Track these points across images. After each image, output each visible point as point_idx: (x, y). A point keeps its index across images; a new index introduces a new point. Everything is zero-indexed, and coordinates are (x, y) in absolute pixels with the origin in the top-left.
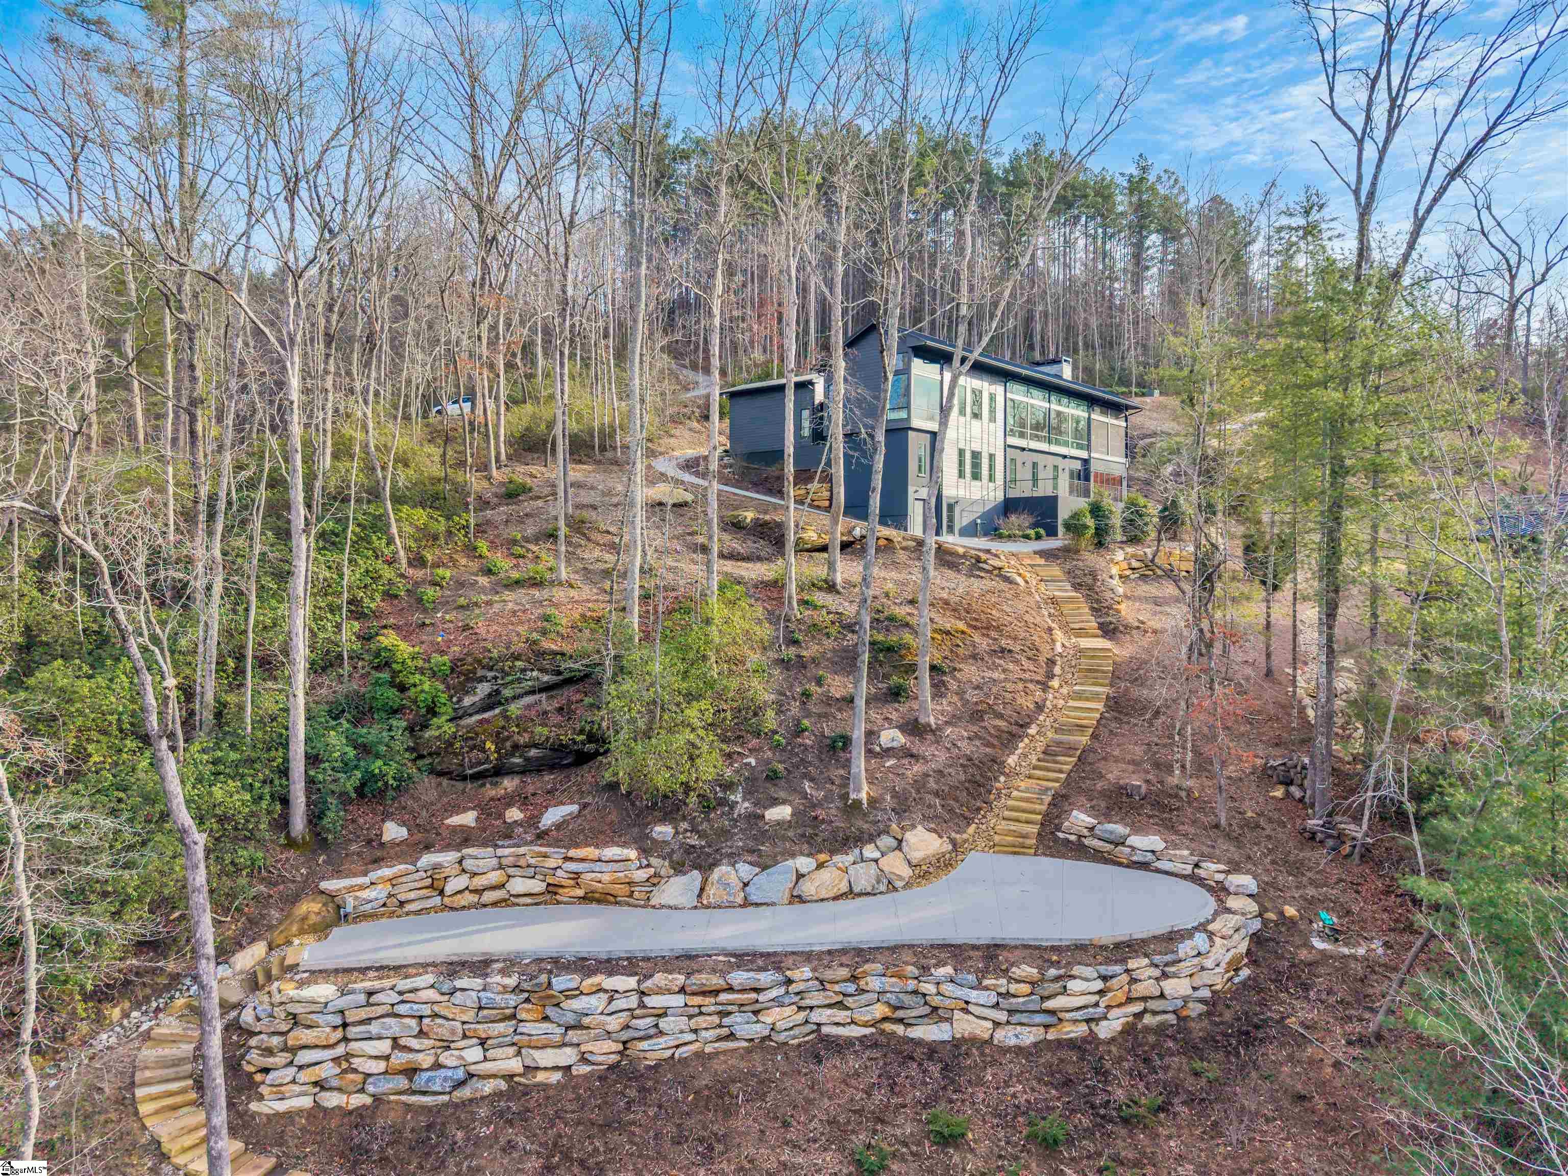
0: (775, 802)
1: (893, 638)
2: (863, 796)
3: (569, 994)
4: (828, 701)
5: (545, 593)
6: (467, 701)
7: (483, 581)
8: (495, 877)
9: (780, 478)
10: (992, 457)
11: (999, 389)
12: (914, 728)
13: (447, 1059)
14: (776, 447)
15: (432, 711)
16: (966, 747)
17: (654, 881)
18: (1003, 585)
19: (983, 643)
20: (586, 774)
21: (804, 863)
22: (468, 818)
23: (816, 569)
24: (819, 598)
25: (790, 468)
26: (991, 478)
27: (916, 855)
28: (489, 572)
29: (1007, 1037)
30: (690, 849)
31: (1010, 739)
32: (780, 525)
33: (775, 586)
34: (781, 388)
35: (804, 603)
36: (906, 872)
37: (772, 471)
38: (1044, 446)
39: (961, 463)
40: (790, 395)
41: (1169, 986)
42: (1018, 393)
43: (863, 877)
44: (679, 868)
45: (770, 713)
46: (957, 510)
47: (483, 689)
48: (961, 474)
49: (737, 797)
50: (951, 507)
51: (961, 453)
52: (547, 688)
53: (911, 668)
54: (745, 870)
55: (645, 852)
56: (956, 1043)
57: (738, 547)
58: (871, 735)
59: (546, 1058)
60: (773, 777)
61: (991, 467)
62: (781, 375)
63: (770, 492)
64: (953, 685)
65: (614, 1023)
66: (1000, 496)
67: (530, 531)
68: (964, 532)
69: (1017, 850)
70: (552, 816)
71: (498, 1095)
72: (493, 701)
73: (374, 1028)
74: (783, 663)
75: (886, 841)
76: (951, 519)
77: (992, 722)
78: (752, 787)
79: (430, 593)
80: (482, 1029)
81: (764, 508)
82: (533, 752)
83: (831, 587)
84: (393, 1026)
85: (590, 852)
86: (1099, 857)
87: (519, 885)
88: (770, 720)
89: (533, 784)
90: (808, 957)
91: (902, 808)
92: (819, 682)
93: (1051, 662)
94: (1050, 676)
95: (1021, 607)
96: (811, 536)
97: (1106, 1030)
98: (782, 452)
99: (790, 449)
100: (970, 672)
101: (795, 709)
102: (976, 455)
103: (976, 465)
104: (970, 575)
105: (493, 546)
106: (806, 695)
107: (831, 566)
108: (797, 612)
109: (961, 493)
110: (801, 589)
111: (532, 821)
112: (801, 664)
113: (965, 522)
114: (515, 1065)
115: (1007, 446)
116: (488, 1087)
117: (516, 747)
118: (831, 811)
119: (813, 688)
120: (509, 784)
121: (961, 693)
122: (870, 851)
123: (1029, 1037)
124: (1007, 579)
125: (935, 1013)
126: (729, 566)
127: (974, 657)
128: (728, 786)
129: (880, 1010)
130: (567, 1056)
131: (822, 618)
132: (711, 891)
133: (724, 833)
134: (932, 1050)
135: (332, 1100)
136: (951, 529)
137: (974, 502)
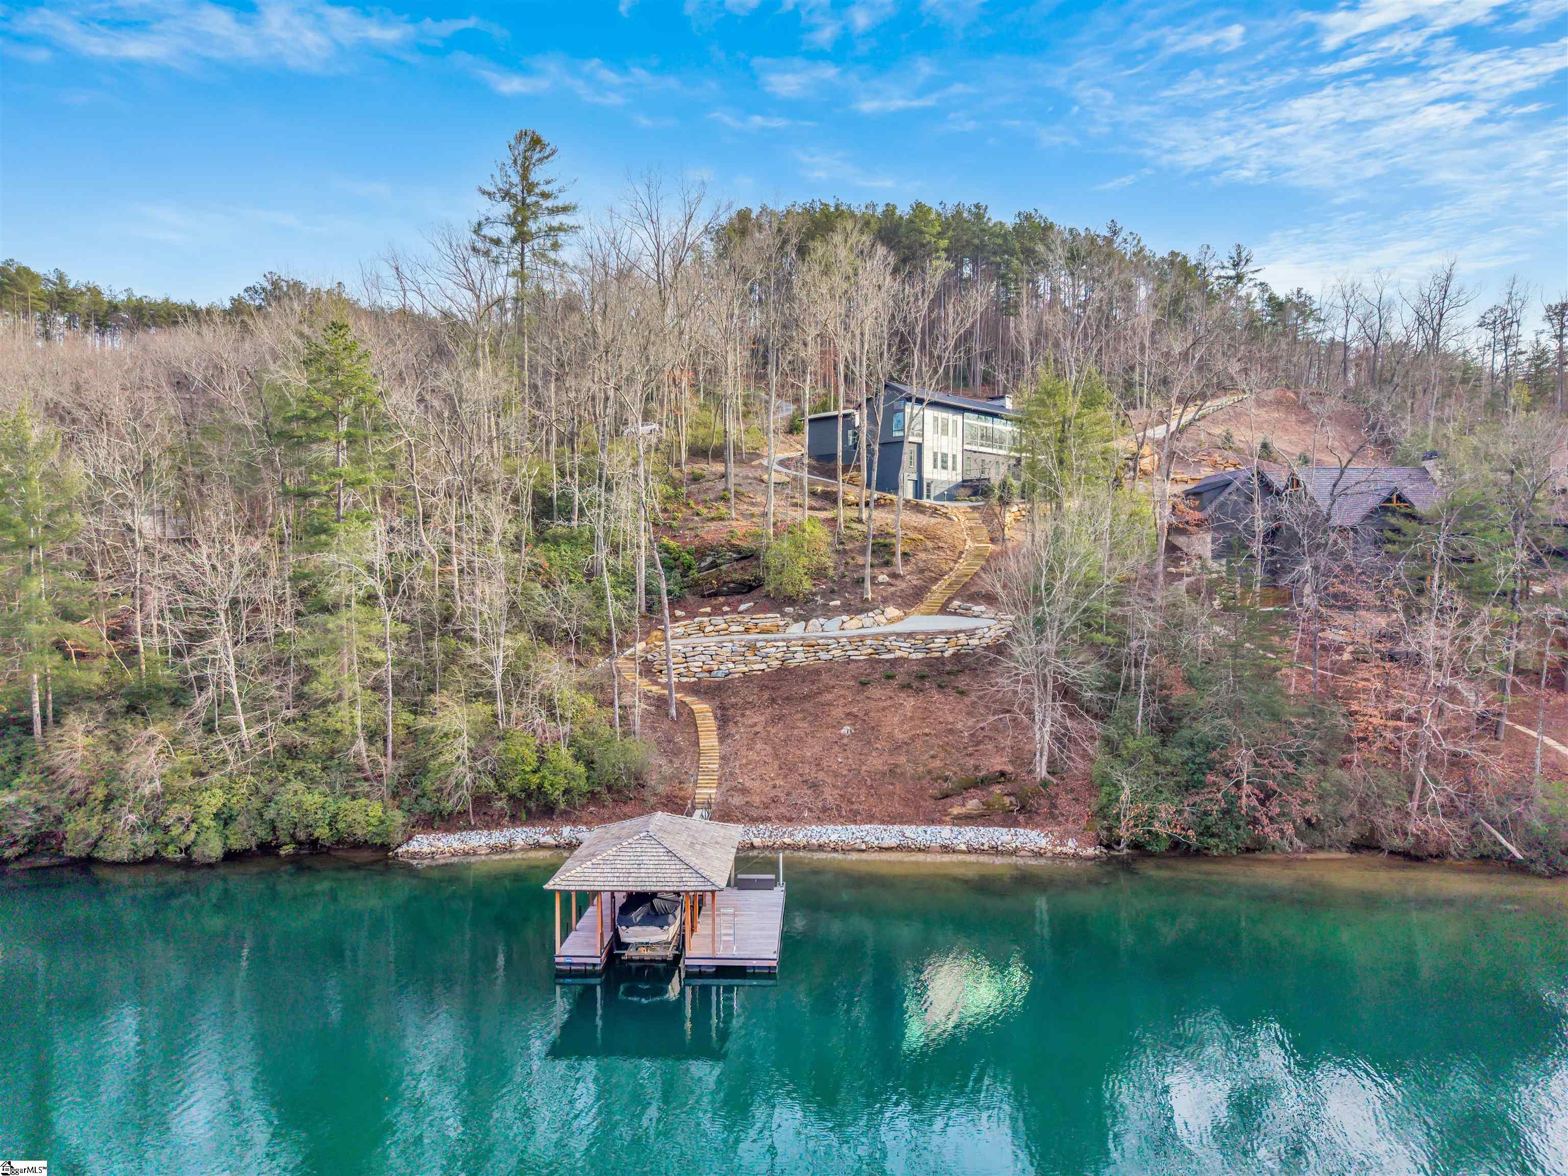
0: (833, 600)
1: (888, 541)
2: (869, 596)
3: (762, 647)
4: (857, 565)
5: (727, 523)
6: (703, 565)
7: (696, 518)
8: (724, 626)
9: (835, 470)
10: (954, 457)
11: (959, 418)
12: (893, 575)
13: (723, 667)
14: (833, 452)
15: (690, 567)
16: (915, 582)
17: (787, 625)
18: (946, 520)
19: (930, 544)
20: (755, 593)
21: (845, 618)
22: (708, 610)
23: (853, 513)
24: (854, 525)
25: (840, 463)
26: (954, 469)
27: (889, 616)
28: (698, 514)
29: (914, 656)
30: (800, 615)
31: (935, 580)
32: (835, 493)
33: (834, 520)
34: (835, 417)
35: (846, 527)
36: (885, 621)
37: (831, 465)
38: (989, 450)
39: (935, 460)
40: (840, 420)
41: (970, 642)
42: (971, 419)
43: (868, 622)
44: (796, 621)
45: (831, 569)
46: (932, 486)
47: (709, 560)
48: (935, 467)
49: (818, 598)
50: (928, 485)
51: (935, 454)
52: (737, 560)
53: (894, 554)
54: (822, 620)
55: (782, 616)
56: (896, 659)
57: (814, 504)
58: (873, 578)
59: (756, 667)
60: (833, 591)
61: (954, 462)
62: (836, 408)
63: (830, 477)
64: (913, 560)
65: (779, 655)
66: (960, 479)
67: (712, 497)
68: (936, 498)
69: (930, 614)
70: (742, 607)
71: (740, 678)
72: (714, 565)
73: (696, 658)
74: (837, 552)
75: (877, 611)
76: (929, 491)
77: (927, 574)
78: (824, 594)
79: (675, 524)
80: (734, 659)
81: (826, 485)
82: (732, 585)
83: (860, 521)
84: (703, 658)
85: (762, 616)
86: (961, 615)
87: (734, 628)
88: (831, 572)
89: (731, 599)
90: (846, 637)
91: (885, 601)
92: (853, 559)
93: (962, 553)
94: (960, 557)
95: (953, 530)
96: (851, 498)
97: (946, 654)
98: (836, 454)
99: (840, 454)
100: (923, 556)
101: (842, 568)
102: (945, 456)
103: (944, 462)
104: (931, 516)
105: (697, 503)
106: (847, 563)
107: (860, 511)
108: (843, 531)
109: (935, 477)
110: (845, 521)
111: (735, 609)
112: (845, 552)
113: (937, 493)
114: (746, 669)
115: (964, 450)
116: (737, 676)
117: (725, 582)
118: (856, 602)
119: (849, 560)
120: (723, 597)
121: (916, 564)
122: (871, 614)
123: (920, 656)
124: (950, 519)
125: (889, 651)
126: (811, 513)
127: (925, 550)
128: (815, 594)
129: (870, 651)
130: (763, 666)
131: (855, 533)
132: (809, 628)
133: (814, 610)
134: (887, 661)
135: (684, 680)
136: (928, 497)
137: (942, 482)
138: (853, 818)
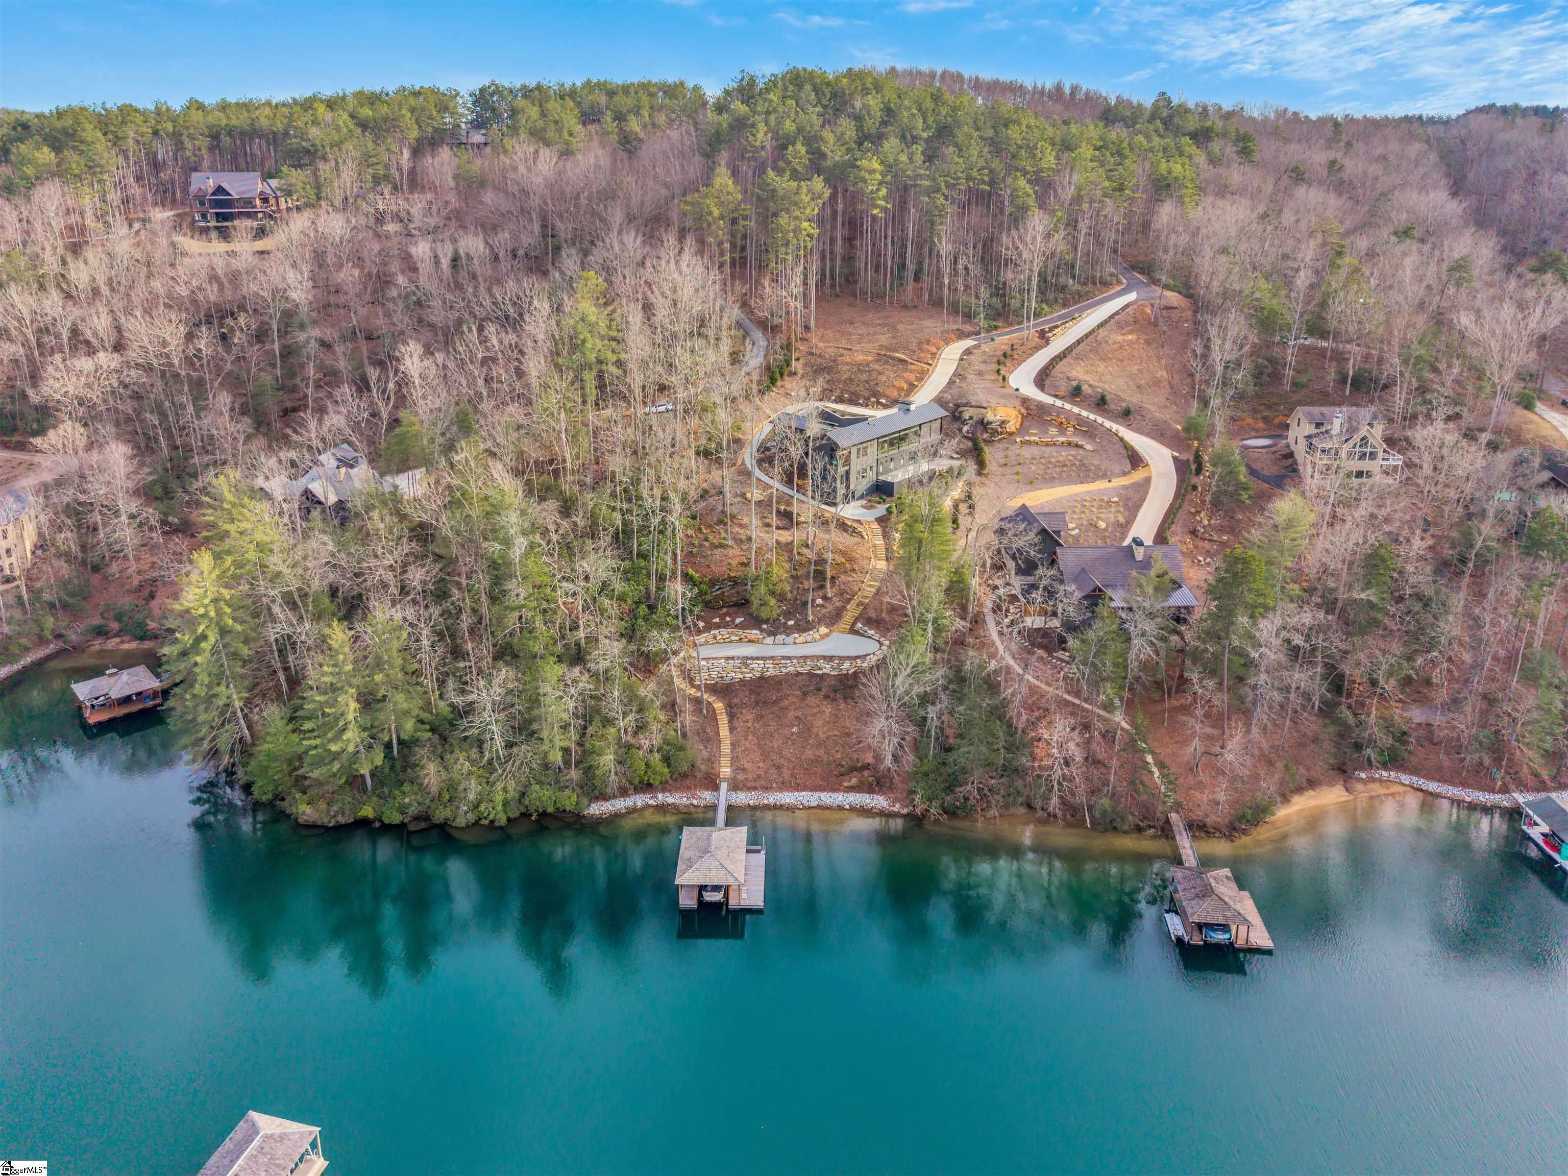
0: (790, 619)
2: (811, 618)
4: (804, 590)
5: (726, 551)
7: (706, 543)
8: (727, 636)
10: (871, 467)
12: (825, 598)
13: (729, 675)
15: (706, 593)
16: (836, 604)
17: (763, 638)
18: (860, 540)
19: (848, 567)
20: (744, 609)
21: (796, 635)
22: (717, 620)
23: (803, 535)
24: (803, 551)
27: (821, 633)
28: (707, 539)
29: (832, 673)
30: (771, 631)
31: (849, 601)
32: (792, 514)
33: (791, 545)
35: (798, 554)
36: (819, 637)
41: (863, 665)
43: (809, 639)
44: (768, 635)
48: (858, 478)
49: (782, 617)
51: (858, 471)
52: (733, 586)
53: (826, 579)
54: (783, 636)
55: (760, 631)
56: (823, 674)
57: (779, 523)
58: (814, 600)
59: (747, 675)
60: (790, 612)
61: (871, 470)
64: (837, 583)
65: (759, 669)
66: (875, 479)
67: (715, 519)
69: (844, 632)
70: (738, 621)
71: (738, 682)
72: (719, 589)
73: (714, 670)
74: (792, 577)
75: (815, 630)
77: (845, 596)
78: (785, 615)
79: (694, 550)
80: (735, 670)
81: (787, 501)
82: (731, 603)
85: (748, 630)
86: (862, 635)
87: (734, 638)
88: (789, 595)
89: (732, 611)
90: (796, 658)
91: (819, 621)
92: (802, 584)
93: (867, 573)
94: (865, 578)
95: (864, 549)
96: (802, 519)
100: (842, 578)
101: (796, 592)
102: (865, 469)
103: (864, 473)
104: (851, 535)
105: (706, 528)
106: (799, 588)
110: (798, 547)
111: (733, 621)
112: (797, 577)
114: (741, 677)
116: (736, 680)
117: (726, 601)
118: (802, 623)
119: (800, 585)
120: (725, 610)
121: (839, 586)
122: (811, 632)
125: (820, 669)
128: (780, 615)
129: (809, 668)
130: (751, 675)
131: (804, 559)
132: (776, 641)
133: (779, 627)
134: (818, 675)
135: (708, 682)
138: (798, 788)
